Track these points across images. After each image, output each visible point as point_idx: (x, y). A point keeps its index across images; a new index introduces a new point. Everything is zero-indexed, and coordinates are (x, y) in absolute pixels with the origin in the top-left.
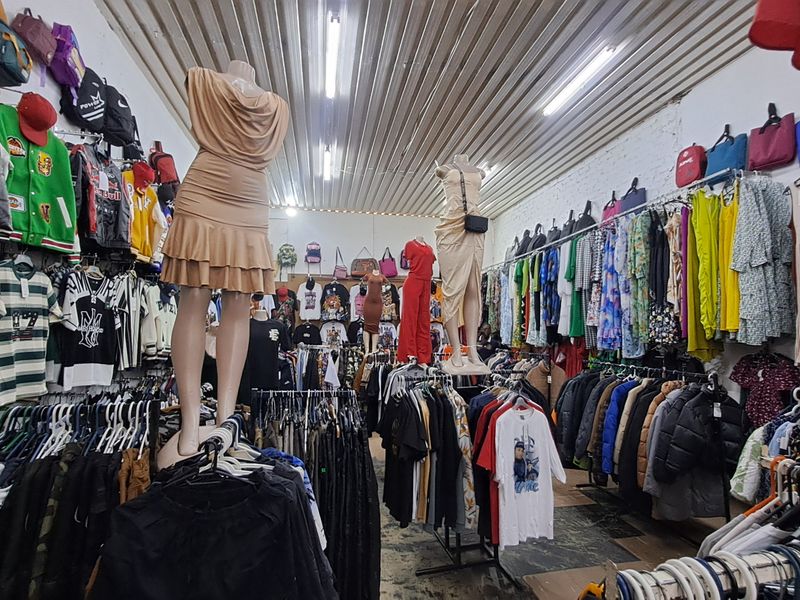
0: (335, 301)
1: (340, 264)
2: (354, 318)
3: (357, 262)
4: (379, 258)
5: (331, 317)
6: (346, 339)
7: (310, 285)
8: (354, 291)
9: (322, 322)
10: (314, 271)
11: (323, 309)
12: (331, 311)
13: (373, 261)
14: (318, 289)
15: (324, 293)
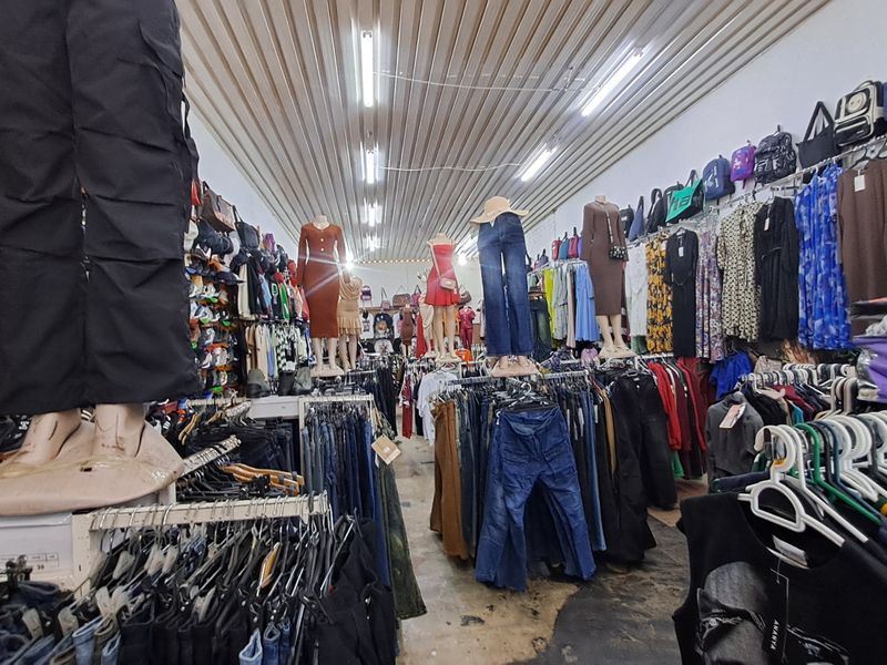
0: (383, 324)
1: (385, 299)
2: (397, 336)
3: (396, 297)
4: (411, 294)
5: (382, 336)
6: (392, 351)
7: (365, 316)
8: (396, 317)
9: (375, 340)
10: (367, 305)
11: (375, 332)
12: (380, 332)
13: (408, 295)
14: (371, 318)
15: (375, 319)
